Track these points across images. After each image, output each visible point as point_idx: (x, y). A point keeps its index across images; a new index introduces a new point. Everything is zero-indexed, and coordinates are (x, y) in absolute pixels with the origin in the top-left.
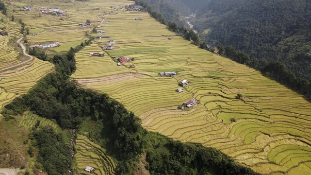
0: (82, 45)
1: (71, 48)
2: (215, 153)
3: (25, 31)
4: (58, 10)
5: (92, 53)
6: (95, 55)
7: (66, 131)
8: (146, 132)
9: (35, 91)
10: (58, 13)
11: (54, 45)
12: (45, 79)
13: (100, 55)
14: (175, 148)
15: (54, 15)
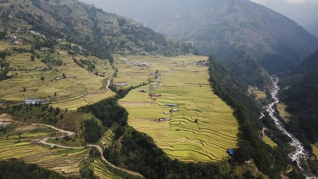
0: (141, 85)
1: (132, 87)
2: (150, 138)
3: (115, 75)
4: (145, 63)
5: (140, 90)
6: (141, 91)
7: (105, 127)
8: (128, 126)
9: (98, 104)
10: (143, 65)
11: (124, 84)
12: (106, 100)
13: (143, 91)
14: (135, 133)
15: (140, 66)
